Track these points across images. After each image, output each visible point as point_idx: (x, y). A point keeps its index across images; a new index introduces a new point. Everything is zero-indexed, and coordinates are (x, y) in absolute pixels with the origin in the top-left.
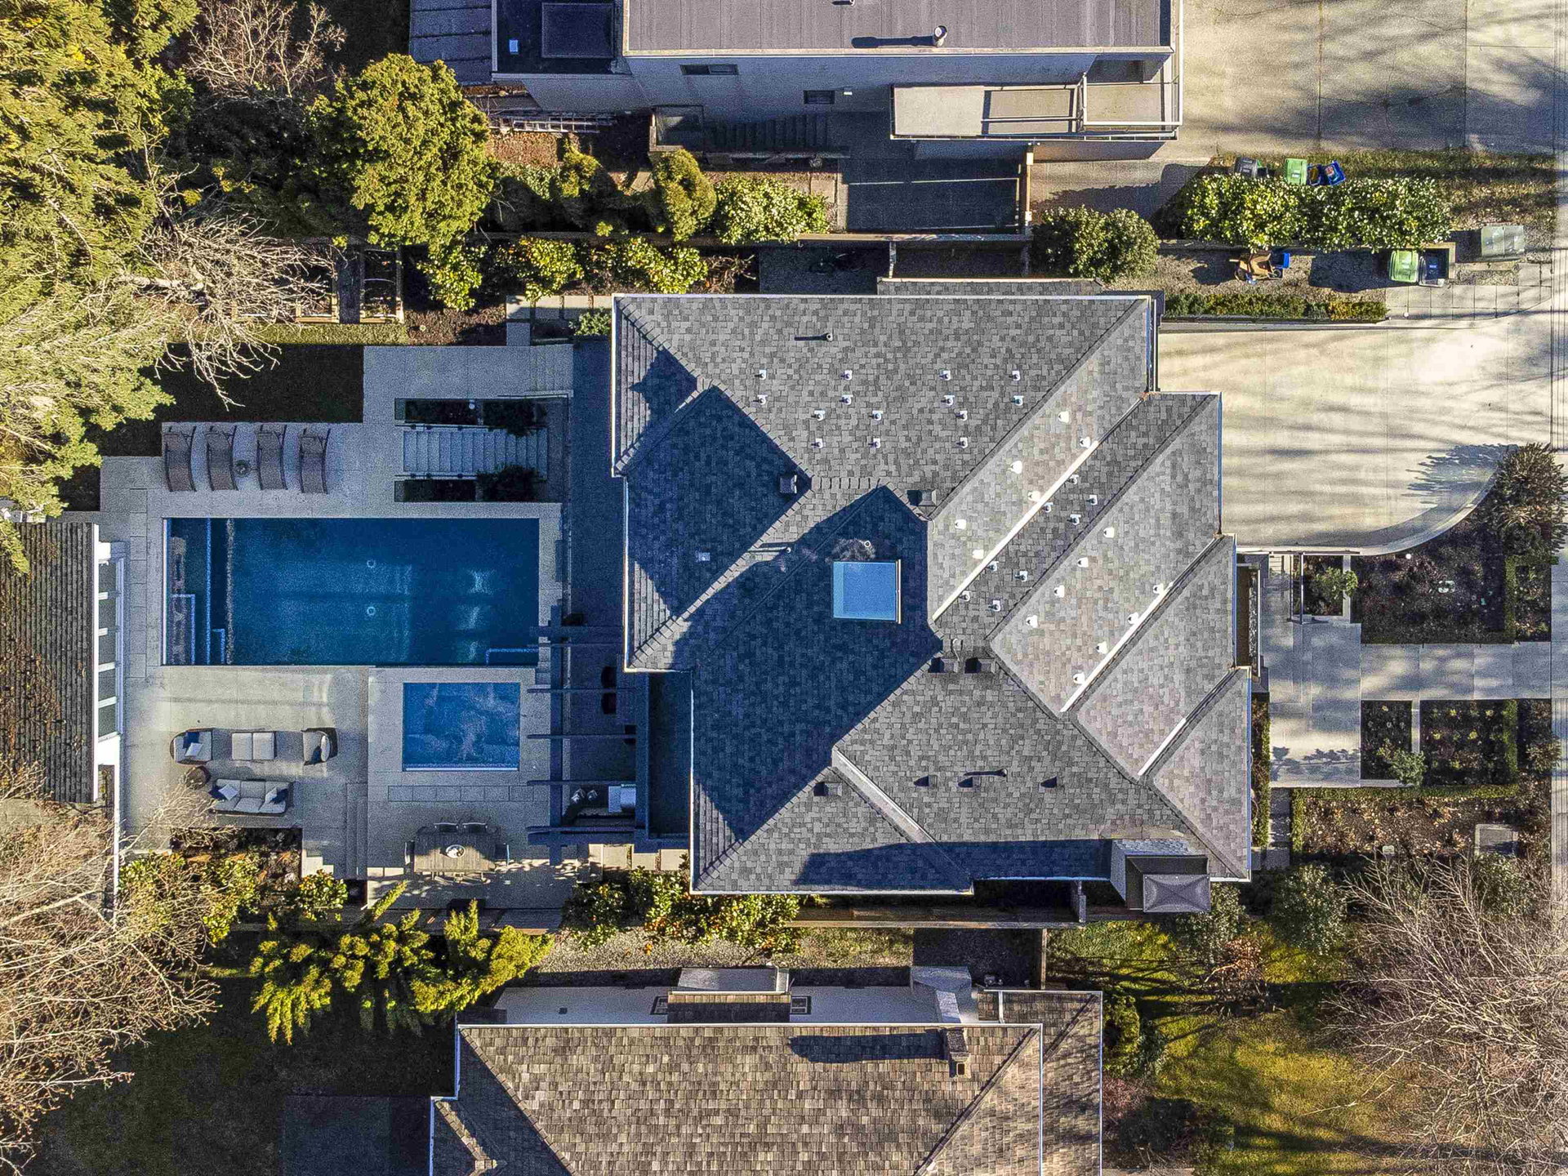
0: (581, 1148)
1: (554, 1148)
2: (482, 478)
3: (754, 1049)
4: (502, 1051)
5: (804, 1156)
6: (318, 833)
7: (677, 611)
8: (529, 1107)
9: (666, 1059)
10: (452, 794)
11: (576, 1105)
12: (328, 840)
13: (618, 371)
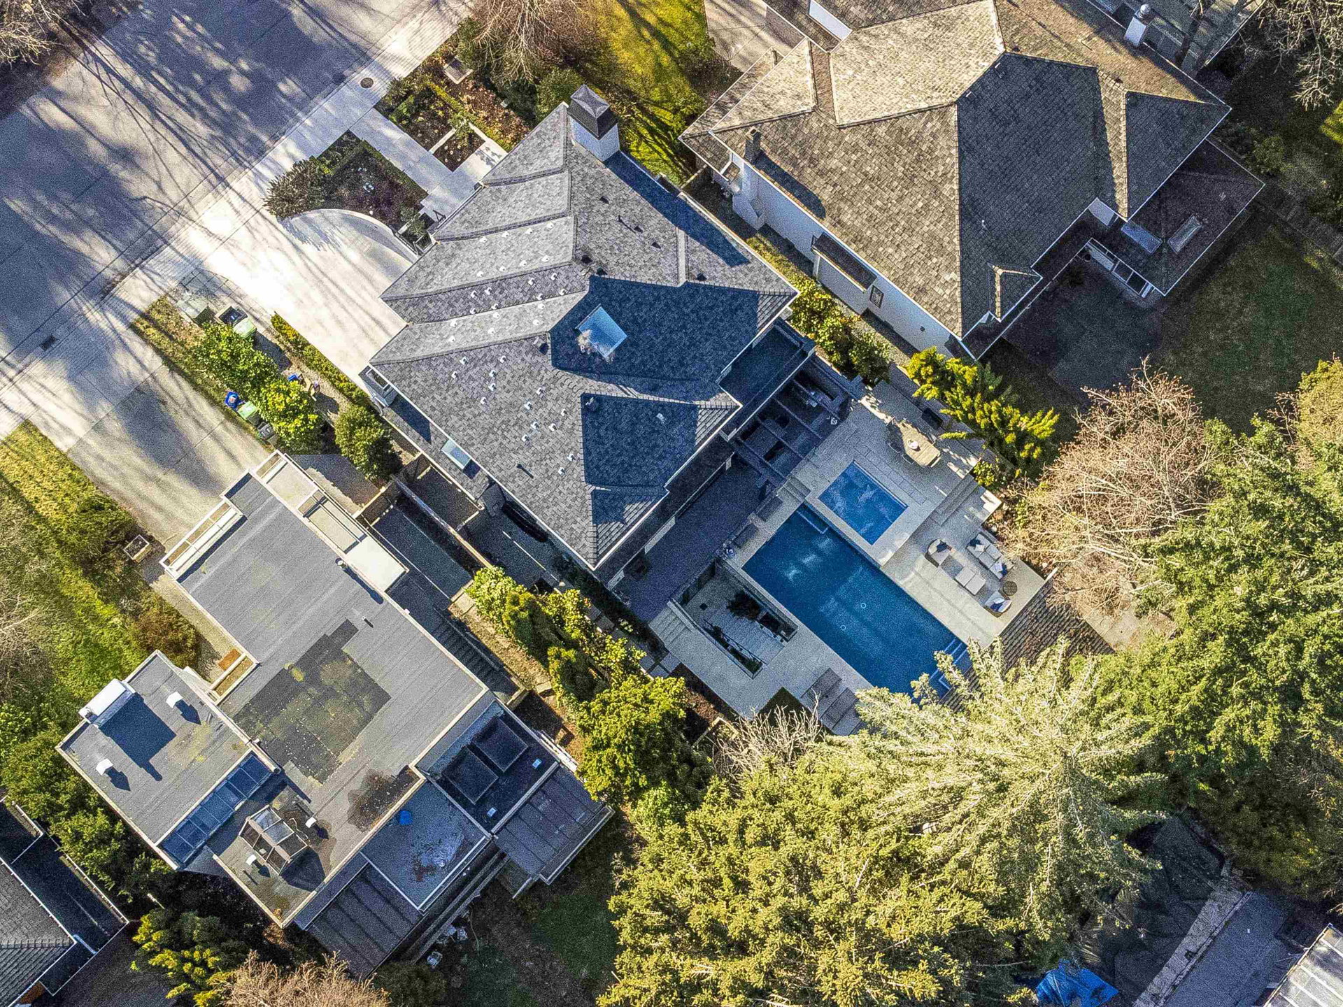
0: (947, 239)
1: (958, 248)
2: (754, 617)
3: (839, 222)
4: (950, 312)
5: (854, 157)
6: (974, 517)
7: (695, 408)
8: (956, 276)
9: (881, 249)
10: (893, 475)
11: (935, 260)
12: (971, 509)
13: (623, 534)
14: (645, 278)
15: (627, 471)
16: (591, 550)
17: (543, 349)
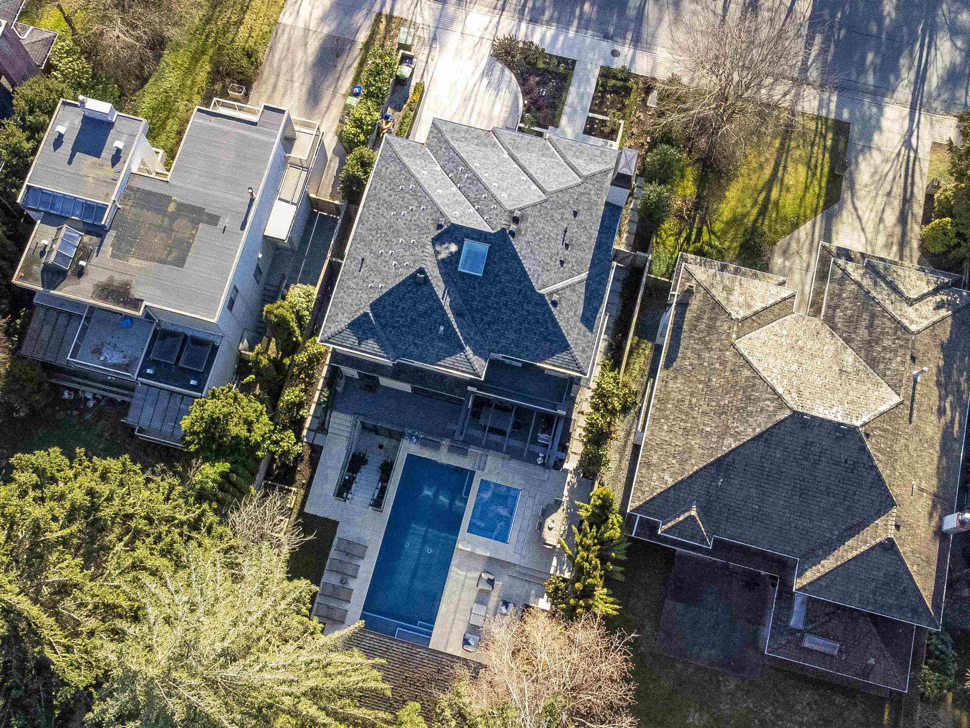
0: (693, 461)
1: (691, 473)
2: (381, 480)
3: (667, 382)
5: (717, 366)
6: (528, 596)
7: (462, 349)
8: (670, 482)
9: (663, 421)
10: (526, 523)
11: (674, 462)
12: (533, 592)
13: (351, 348)
14: (527, 265)
15: (394, 327)
16: (329, 334)
17: (440, 227)
